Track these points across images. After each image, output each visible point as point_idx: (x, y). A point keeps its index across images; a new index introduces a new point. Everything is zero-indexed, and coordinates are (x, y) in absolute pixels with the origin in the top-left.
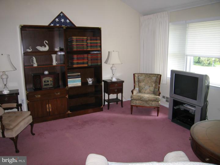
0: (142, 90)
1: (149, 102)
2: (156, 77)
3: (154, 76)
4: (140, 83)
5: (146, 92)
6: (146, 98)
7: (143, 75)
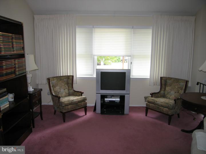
0: (58, 95)
1: (79, 104)
2: (67, 79)
3: (65, 78)
4: (55, 88)
5: (63, 95)
6: (75, 101)
7: (55, 79)
